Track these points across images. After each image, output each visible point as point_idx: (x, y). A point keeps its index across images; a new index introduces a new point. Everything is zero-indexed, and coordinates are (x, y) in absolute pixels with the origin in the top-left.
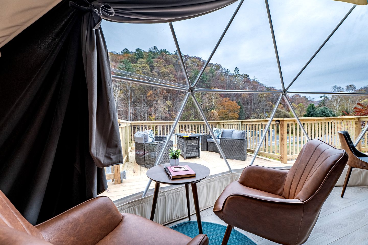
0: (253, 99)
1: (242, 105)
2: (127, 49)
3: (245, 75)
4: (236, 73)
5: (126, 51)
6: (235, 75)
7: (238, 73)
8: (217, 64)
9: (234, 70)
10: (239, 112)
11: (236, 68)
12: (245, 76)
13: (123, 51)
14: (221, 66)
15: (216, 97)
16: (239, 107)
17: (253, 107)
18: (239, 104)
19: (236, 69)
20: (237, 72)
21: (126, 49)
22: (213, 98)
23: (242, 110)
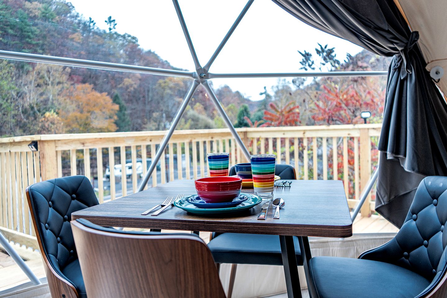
0: (148, 91)
1: (123, 103)
3: (129, 36)
4: (110, 29)
6: (107, 34)
7: (116, 30)
9: (106, 22)
10: (116, 118)
11: (111, 17)
12: (129, 38)
15: (57, 80)
16: (117, 107)
17: (148, 108)
18: (115, 100)
19: (111, 21)
22: (50, 82)
23: (124, 115)
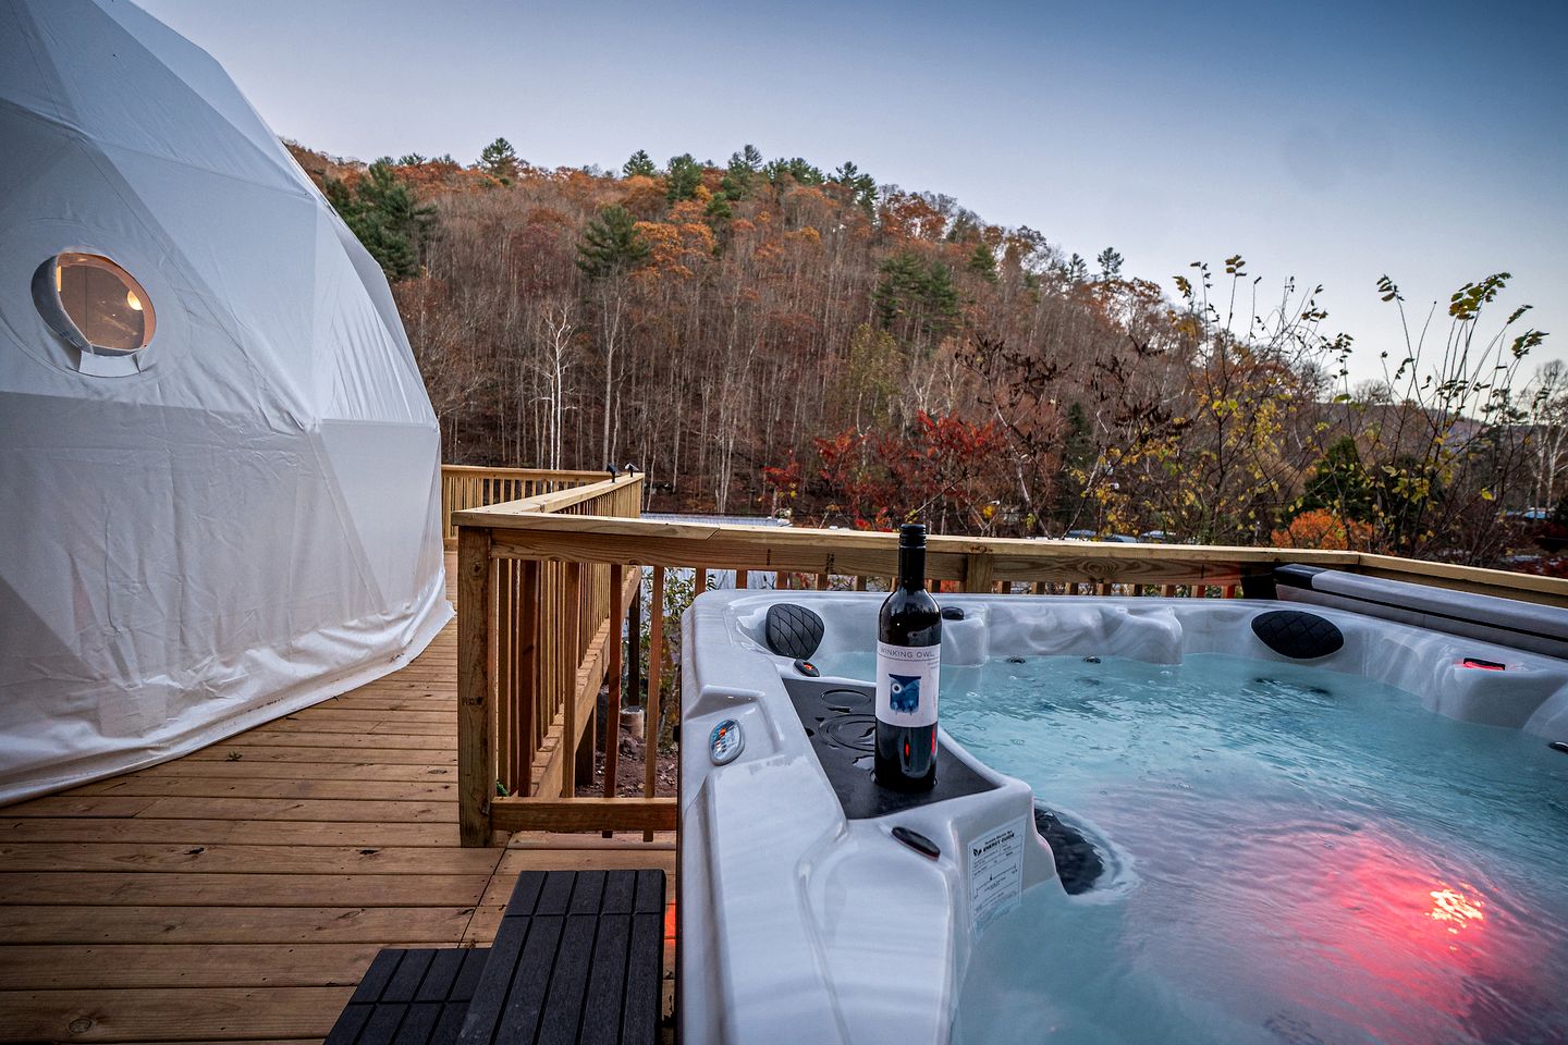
2: (645, 157)
3: (1142, 284)
4: (1106, 273)
5: (640, 165)
6: (1101, 283)
7: (1118, 275)
8: (1024, 228)
9: (1100, 260)
11: (1110, 250)
12: (1142, 288)
13: (632, 162)
14: (1042, 239)
19: (1110, 258)
20: (1110, 270)
21: (642, 155)
